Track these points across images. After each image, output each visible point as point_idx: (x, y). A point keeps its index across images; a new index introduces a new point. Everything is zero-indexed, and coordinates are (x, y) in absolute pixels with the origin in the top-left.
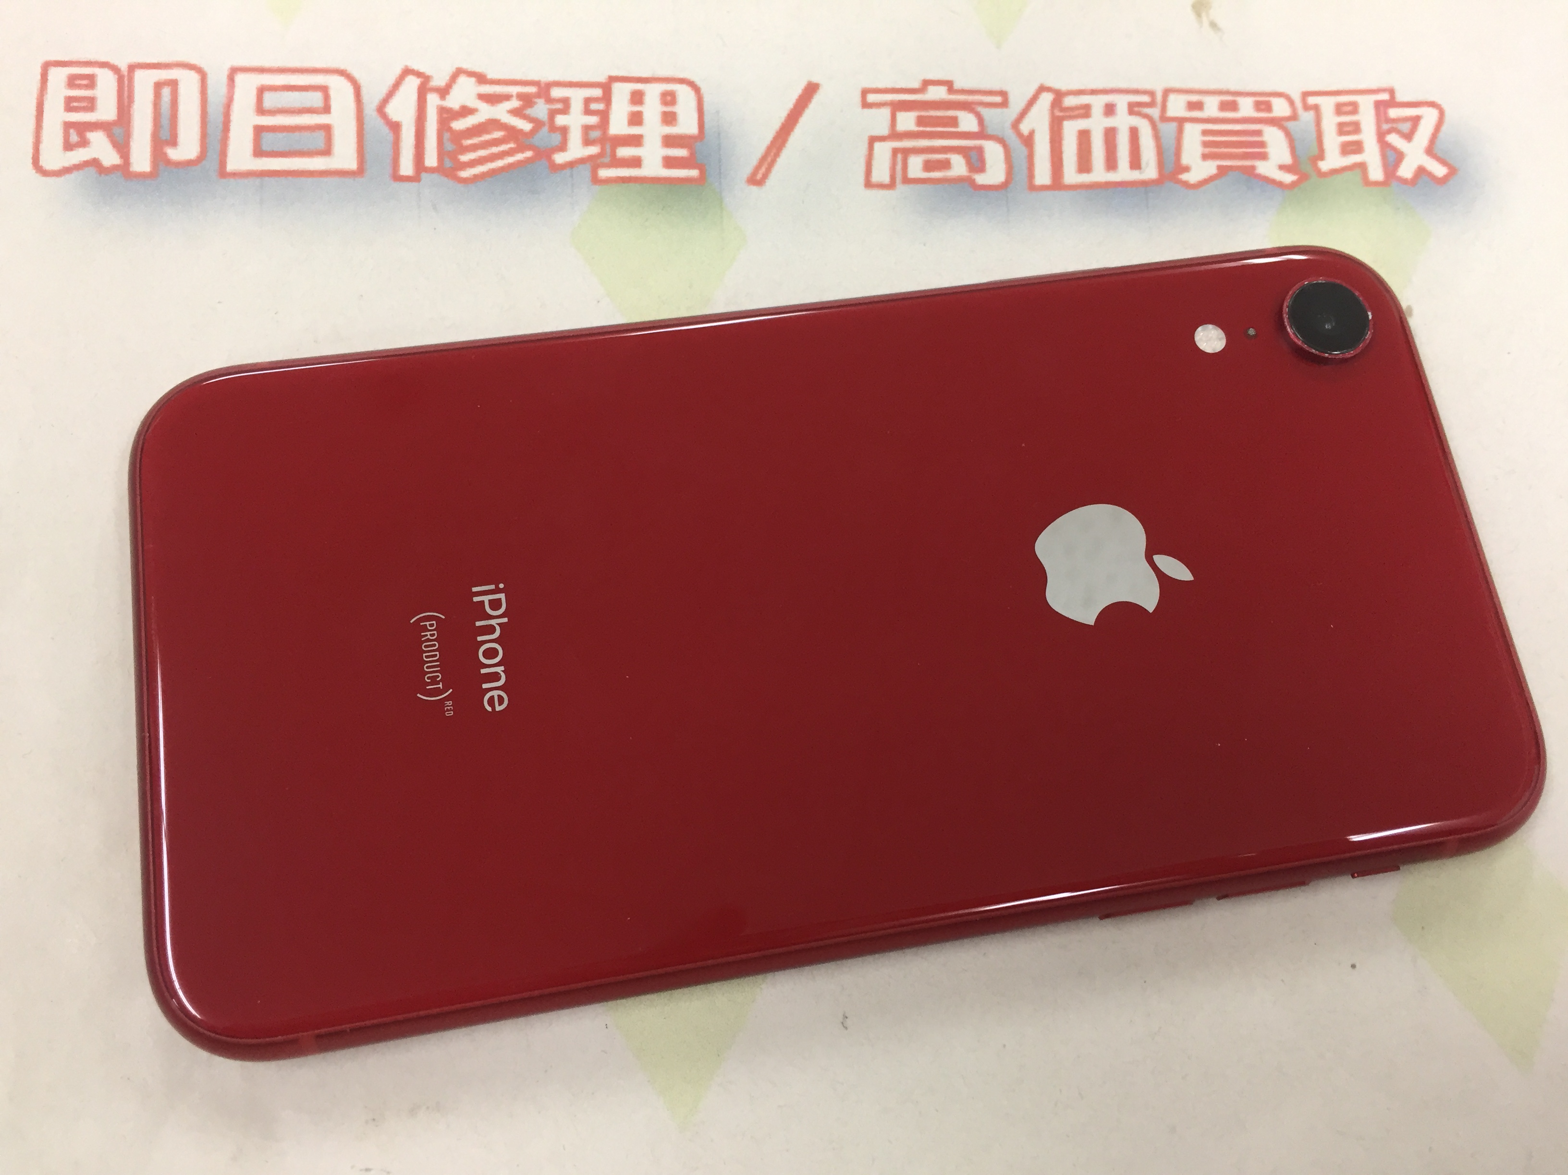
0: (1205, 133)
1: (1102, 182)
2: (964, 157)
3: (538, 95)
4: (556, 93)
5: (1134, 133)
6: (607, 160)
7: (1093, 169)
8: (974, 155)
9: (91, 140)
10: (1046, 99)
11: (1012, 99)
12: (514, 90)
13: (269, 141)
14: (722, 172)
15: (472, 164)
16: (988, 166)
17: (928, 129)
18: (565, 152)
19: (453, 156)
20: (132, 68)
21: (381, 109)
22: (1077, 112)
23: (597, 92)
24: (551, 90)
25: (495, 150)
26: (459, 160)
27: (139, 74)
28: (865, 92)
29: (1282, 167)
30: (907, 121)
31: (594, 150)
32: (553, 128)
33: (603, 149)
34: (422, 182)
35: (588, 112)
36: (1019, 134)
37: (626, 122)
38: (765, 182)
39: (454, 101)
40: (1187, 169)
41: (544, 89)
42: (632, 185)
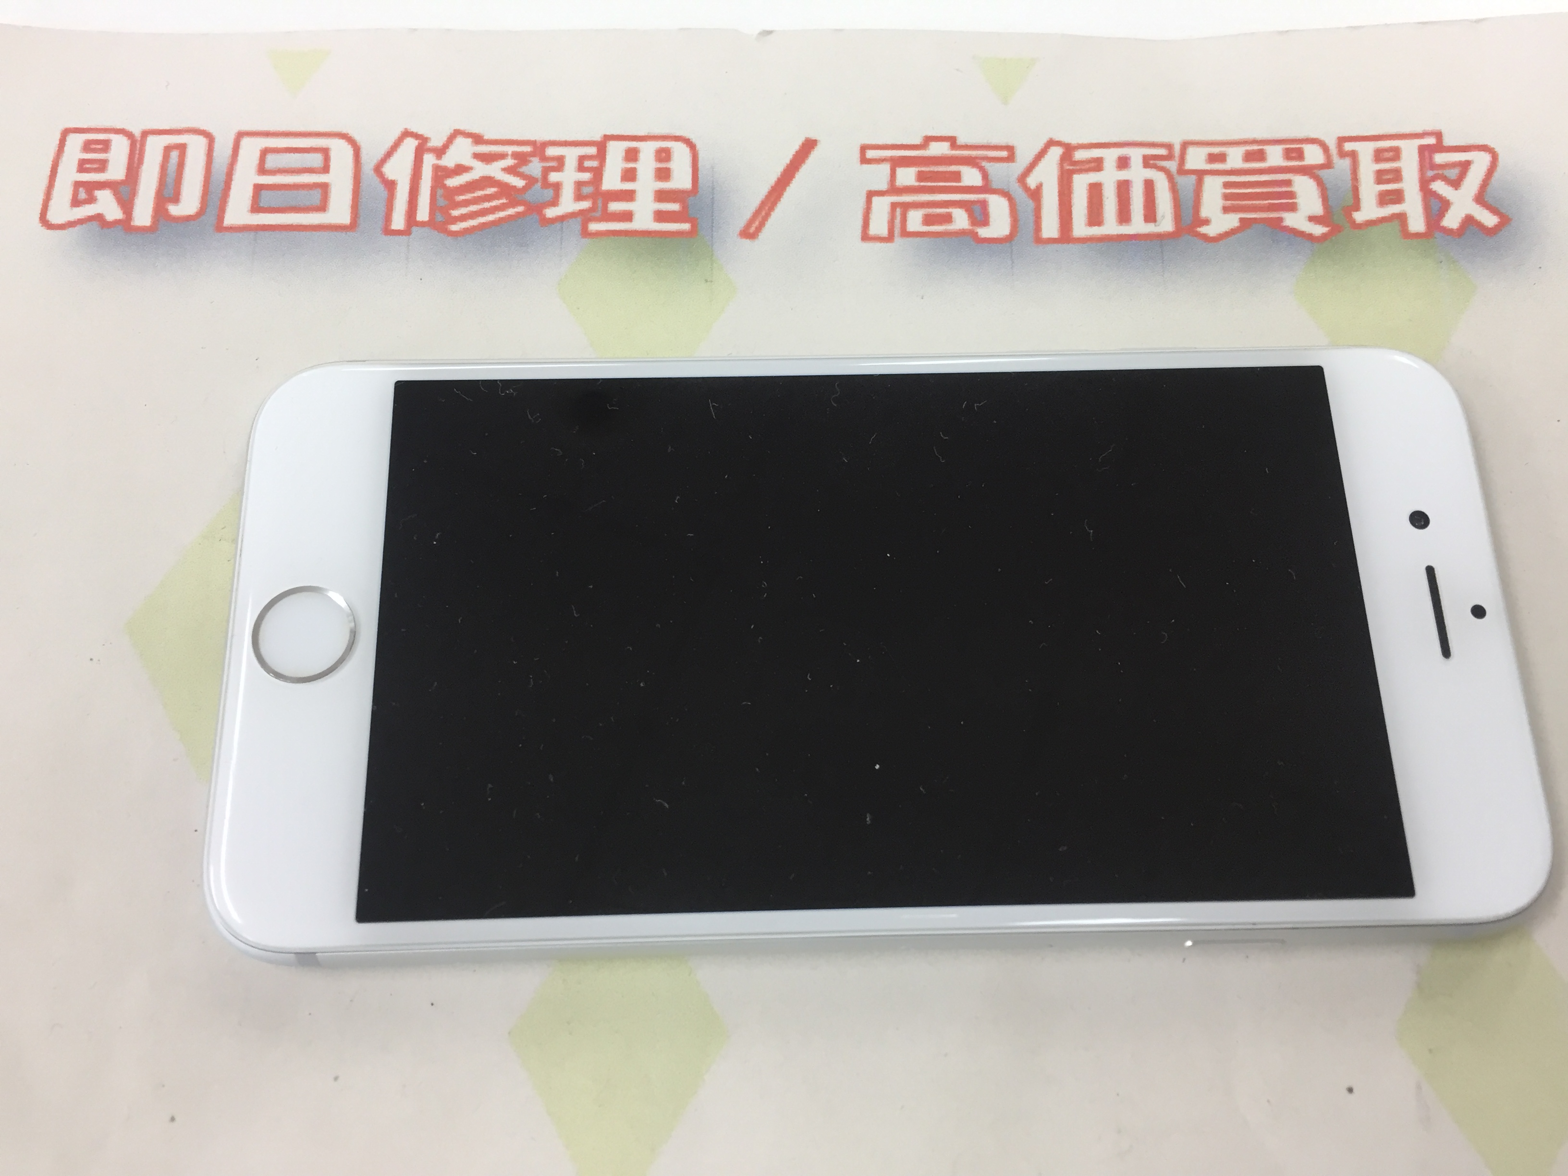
0: (1226, 185)
1: (1114, 235)
2: (967, 211)
3: (533, 154)
4: (551, 151)
5: (1149, 185)
6: (598, 214)
7: (1104, 221)
8: (977, 209)
9: (98, 198)
10: (1056, 153)
11: (1019, 153)
12: (510, 149)
13: (267, 198)
14: (714, 225)
15: (463, 218)
16: (991, 220)
17: (929, 184)
18: (556, 207)
19: (445, 210)
20: (145, 134)
21: (378, 169)
22: (1087, 166)
23: (593, 151)
24: (546, 149)
25: (487, 205)
26: (450, 214)
27: (151, 140)
28: (864, 149)
29: (1312, 219)
30: (907, 176)
31: (585, 205)
32: (546, 184)
33: (595, 203)
34: (412, 236)
35: (581, 168)
36: (1026, 189)
37: (619, 179)
38: (758, 235)
39: (449, 160)
40: (1206, 222)
41: (539, 148)
42: (623, 238)
